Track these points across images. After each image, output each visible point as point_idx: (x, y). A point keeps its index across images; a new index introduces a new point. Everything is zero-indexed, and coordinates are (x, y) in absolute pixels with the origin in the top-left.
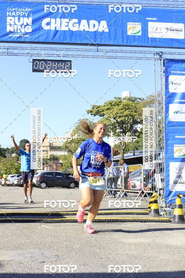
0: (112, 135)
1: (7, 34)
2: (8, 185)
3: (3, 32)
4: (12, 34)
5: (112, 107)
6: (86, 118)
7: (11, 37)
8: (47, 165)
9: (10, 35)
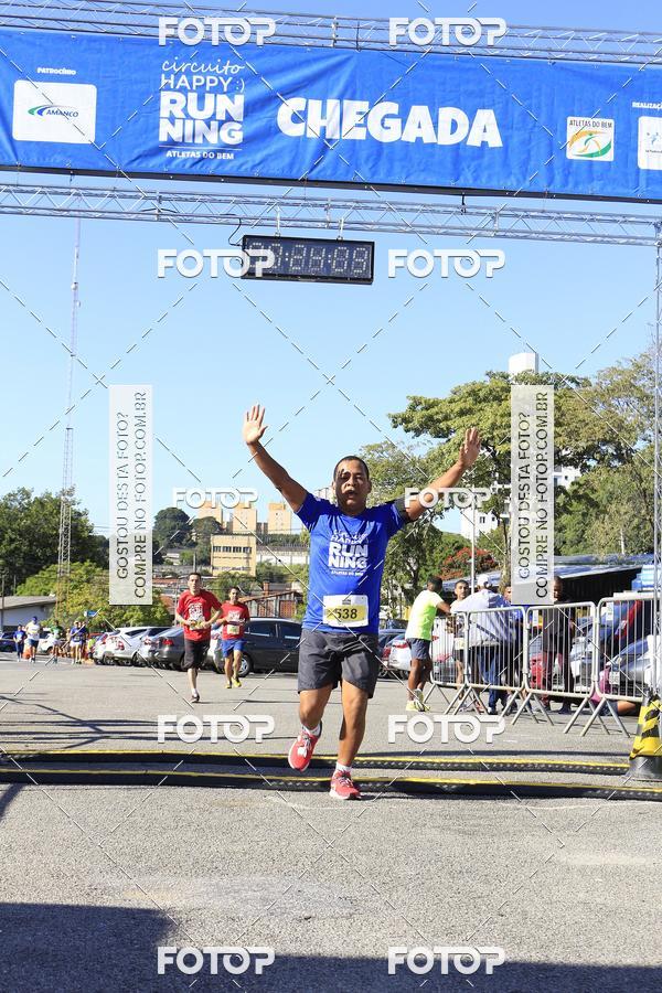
1: (159, 150)
2: (119, 662)
3: (145, 142)
4: (176, 150)
5: (479, 406)
6: (386, 442)
7: (173, 159)
8: (248, 598)
9: (169, 154)
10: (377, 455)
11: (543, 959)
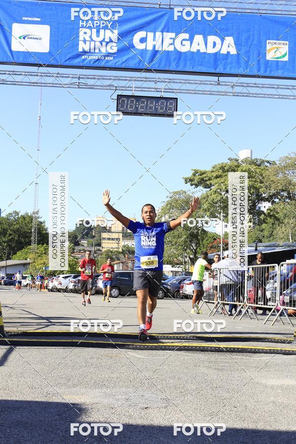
0: (222, 218)
1: (79, 55)
2: (59, 290)
3: (72, 52)
4: (87, 55)
5: (225, 174)
6: (182, 190)
7: (85, 59)
8: (118, 262)
9: (83, 57)
10: (178, 196)
11: (254, 427)
